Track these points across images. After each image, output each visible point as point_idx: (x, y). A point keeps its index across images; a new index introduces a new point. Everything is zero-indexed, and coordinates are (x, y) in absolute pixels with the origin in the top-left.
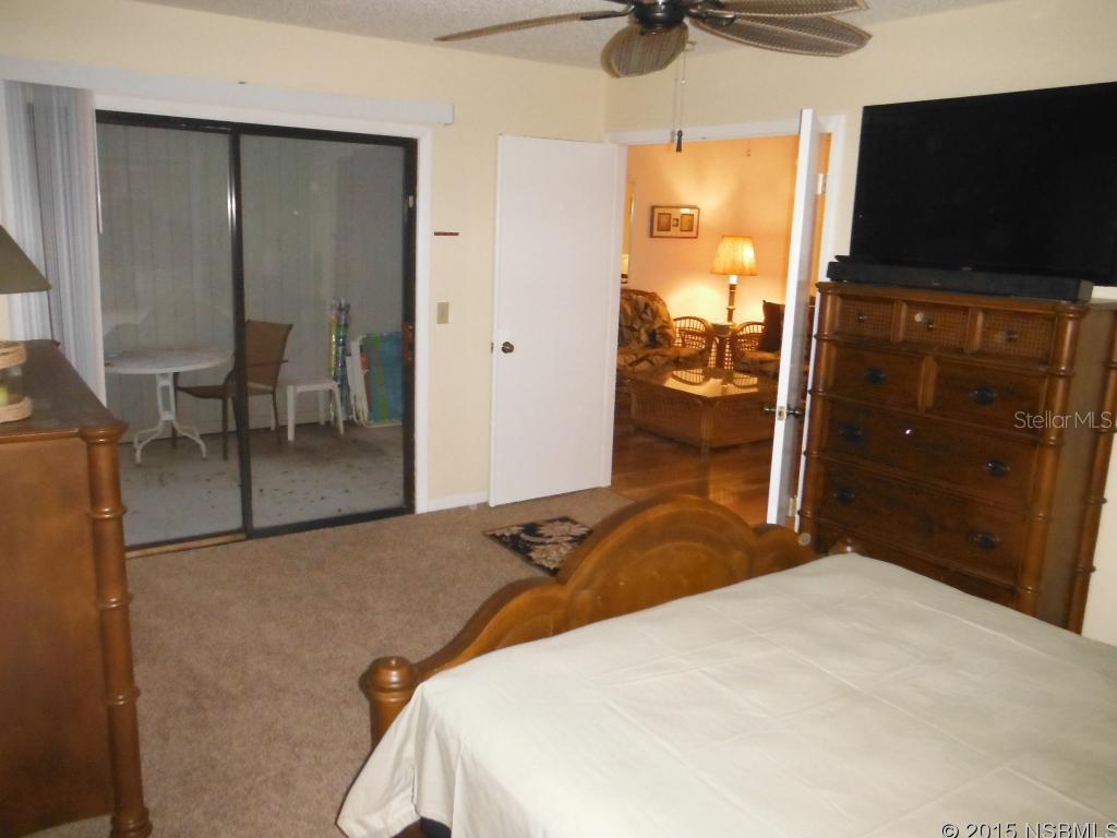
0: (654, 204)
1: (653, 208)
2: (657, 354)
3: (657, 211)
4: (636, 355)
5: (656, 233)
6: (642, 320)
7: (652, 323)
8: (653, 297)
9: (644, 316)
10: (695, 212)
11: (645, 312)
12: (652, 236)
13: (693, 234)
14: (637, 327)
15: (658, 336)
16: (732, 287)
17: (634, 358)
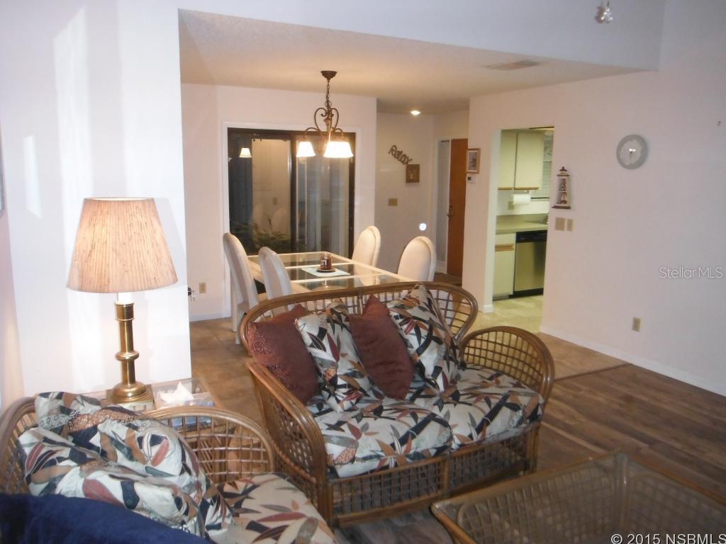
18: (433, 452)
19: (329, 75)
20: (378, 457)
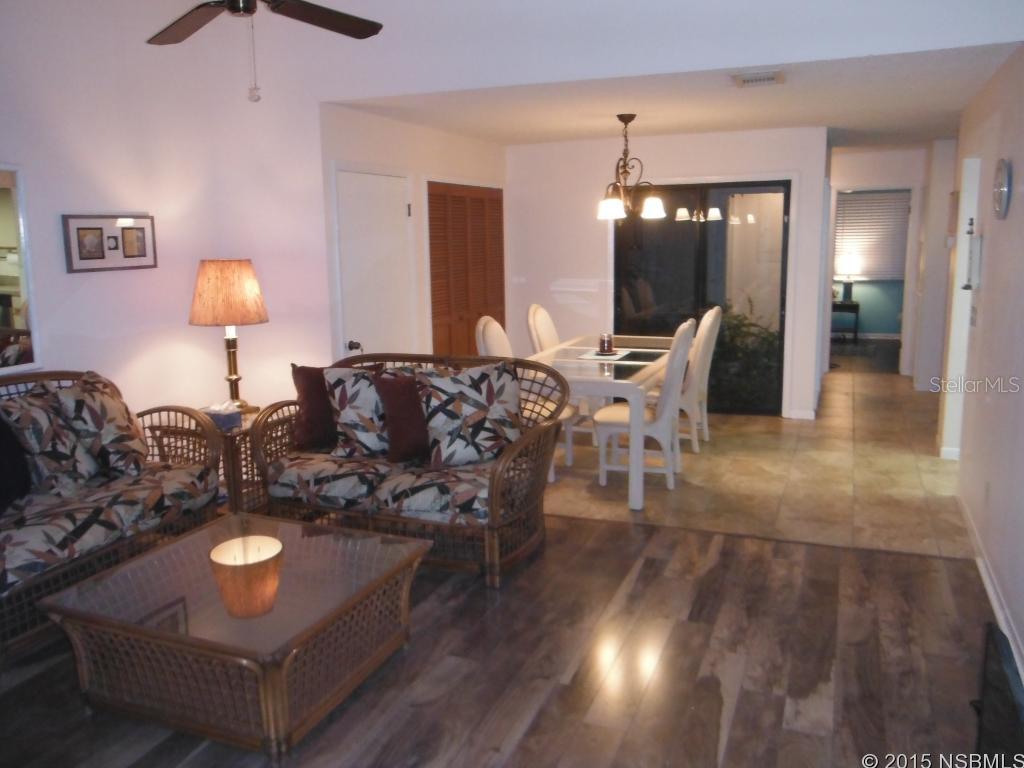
0: (67, 213)
1: (66, 219)
2: (115, 501)
3: (74, 224)
4: (70, 516)
5: (78, 263)
6: (77, 433)
7: (97, 435)
8: (90, 383)
9: (79, 425)
10: (145, 224)
11: (79, 417)
12: (70, 269)
13: (148, 260)
14: (67, 451)
15: (113, 458)
16: (231, 345)
17: (70, 527)
18: (343, 502)
19: (626, 119)
20: (293, 487)
